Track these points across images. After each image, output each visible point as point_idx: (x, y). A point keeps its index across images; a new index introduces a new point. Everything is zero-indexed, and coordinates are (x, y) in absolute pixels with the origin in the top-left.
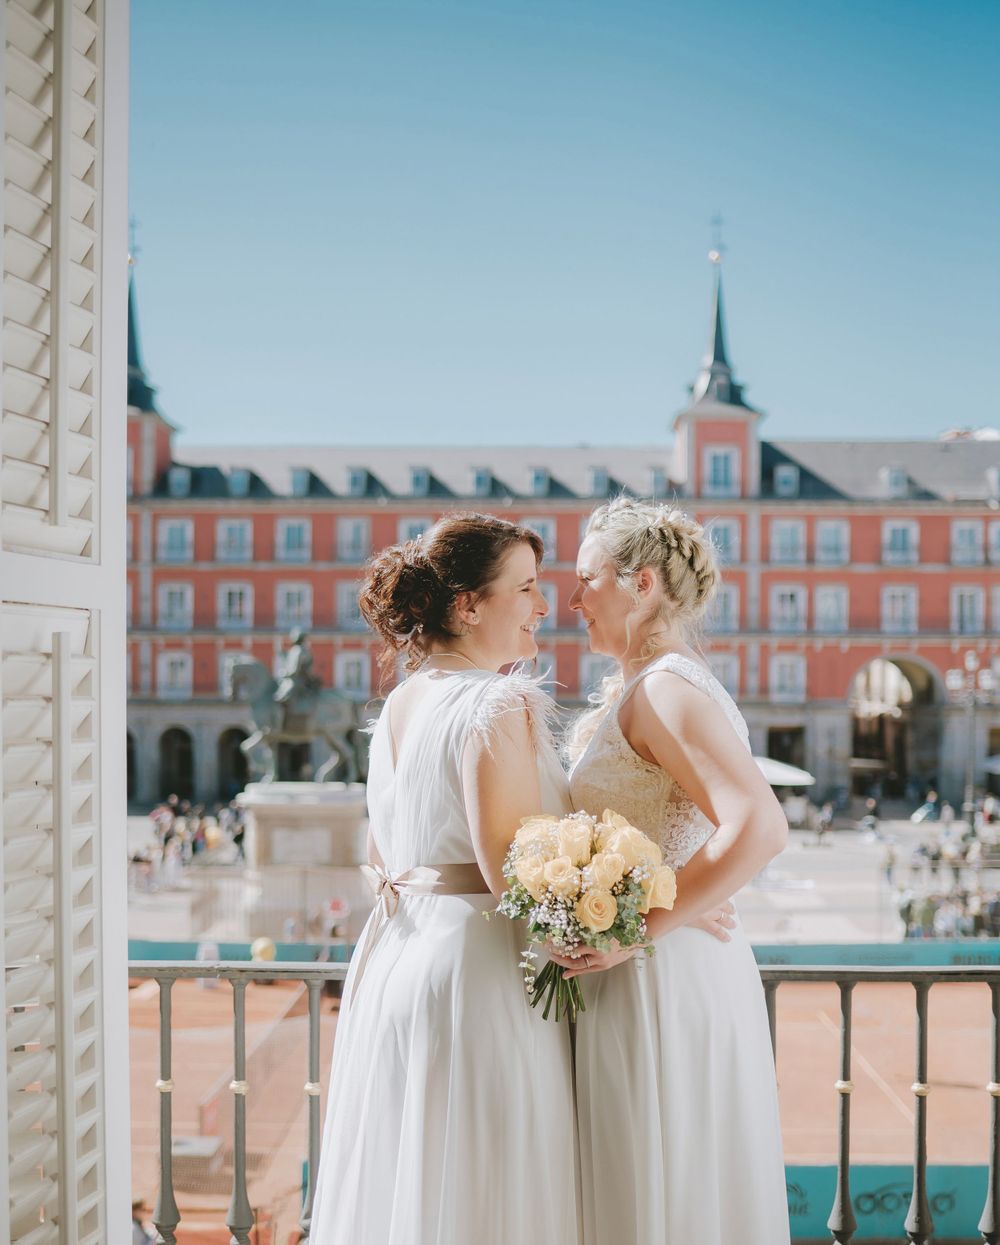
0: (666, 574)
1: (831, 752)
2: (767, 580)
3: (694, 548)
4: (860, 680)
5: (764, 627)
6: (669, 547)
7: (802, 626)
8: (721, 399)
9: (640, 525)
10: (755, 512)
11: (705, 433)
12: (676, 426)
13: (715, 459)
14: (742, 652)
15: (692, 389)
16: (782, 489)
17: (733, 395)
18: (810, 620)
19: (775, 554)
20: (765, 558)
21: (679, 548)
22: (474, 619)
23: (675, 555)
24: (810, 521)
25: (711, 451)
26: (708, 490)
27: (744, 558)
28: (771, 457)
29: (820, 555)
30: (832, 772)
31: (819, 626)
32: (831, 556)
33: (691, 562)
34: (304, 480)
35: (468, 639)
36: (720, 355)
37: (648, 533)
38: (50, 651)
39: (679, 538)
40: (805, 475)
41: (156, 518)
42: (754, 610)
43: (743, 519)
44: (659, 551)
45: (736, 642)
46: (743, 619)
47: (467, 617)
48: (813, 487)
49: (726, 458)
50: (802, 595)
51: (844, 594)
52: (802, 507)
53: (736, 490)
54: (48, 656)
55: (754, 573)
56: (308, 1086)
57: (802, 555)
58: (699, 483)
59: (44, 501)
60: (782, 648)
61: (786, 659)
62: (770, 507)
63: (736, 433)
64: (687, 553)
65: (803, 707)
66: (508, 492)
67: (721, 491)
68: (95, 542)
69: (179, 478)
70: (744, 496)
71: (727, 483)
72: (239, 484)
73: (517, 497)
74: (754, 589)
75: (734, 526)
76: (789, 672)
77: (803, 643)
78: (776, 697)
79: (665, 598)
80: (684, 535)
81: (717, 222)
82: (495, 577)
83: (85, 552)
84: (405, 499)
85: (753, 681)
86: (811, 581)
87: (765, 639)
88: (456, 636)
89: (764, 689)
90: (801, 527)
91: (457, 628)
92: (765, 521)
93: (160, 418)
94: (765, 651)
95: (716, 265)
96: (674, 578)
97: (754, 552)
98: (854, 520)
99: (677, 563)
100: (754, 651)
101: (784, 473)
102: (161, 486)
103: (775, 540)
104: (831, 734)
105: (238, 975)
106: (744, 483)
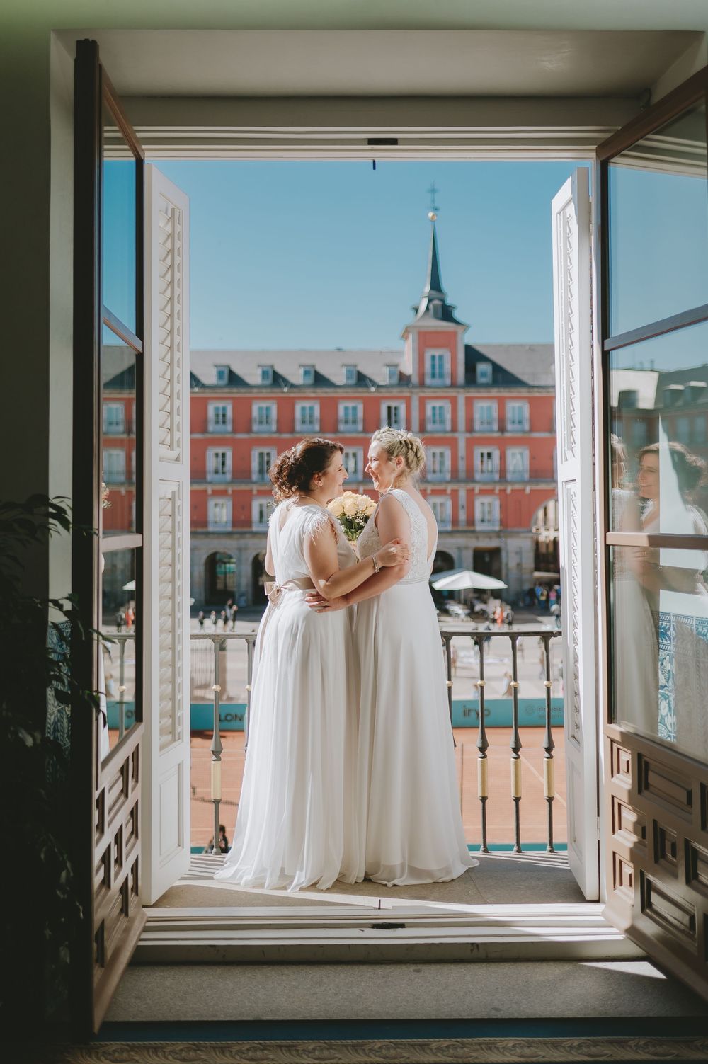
0: (407, 459)
1: (519, 565)
2: (471, 444)
3: (418, 448)
4: (541, 514)
5: (470, 478)
6: (408, 448)
7: (497, 477)
8: (436, 316)
9: (397, 439)
10: (461, 397)
11: (425, 340)
12: (404, 336)
13: (433, 358)
14: (455, 494)
15: (416, 310)
16: (481, 380)
17: (446, 313)
18: (503, 471)
19: (477, 426)
20: (470, 429)
21: (412, 449)
22: (321, 484)
23: (410, 451)
24: (502, 402)
25: (429, 353)
26: (428, 381)
27: (454, 429)
28: (473, 356)
29: (509, 427)
30: (520, 581)
31: (509, 477)
32: (517, 426)
33: (416, 454)
35: (317, 492)
36: (436, 285)
37: (401, 443)
38: (170, 497)
39: (412, 444)
40: (497, 369)
42: (462, 465)
43: (454, 401)
44: (404, 449)
45: (449, 488)
46: (454, 471)
47: (318, 483)
48: (503, 378)
49: (441, 357)
50: (496, 454)
51: (527, 453)
52: (495, 392)
53: (448, 381)
54: (170, 499)
55: (462, 438)
56: (247, 687)
57: (496, 427)
58: (422, 376)
59: (168, 441)
60: (483, 492)
61: (486, 500)
62: (473, 393)
63: (448, 341)
64: (415, 450)
65: (498, 534)
66: (286, 382)
67: (437, 381)
68: (181, 456)
70: (453, 385)
71: (441, 376)
73: (292, 386)
74: (462, 451)
75: (447, 406)
76: (488, 509)
77: (498, 488)
78: (479, 527)
79: (406, 468)
80: (414, 443)
81: (433, 191)
82: (329, 466)
83: (177, 460)
85: (462, 516)
86: (503, 444)
87: (470, 486)
88: (312, 490)
89: (471, 521)
90: (495, 406)
91: (312, 487)
92: (469, 402)
94: (470, 493)
95: (432, 220)
96: (410, 461)
97: (462, 425)
98: (532, 401)
99: (411, 454)
100: (462, 494)
101: (482, 368)
103: (477, 416)
104: (519, 553)
105: (217, 638)
106: (453, 375)
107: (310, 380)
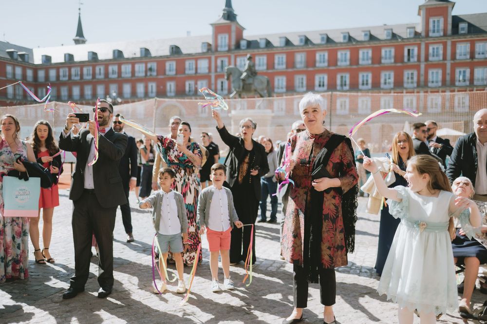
2: (454, 66)
5: (453, 84)
7: (468, 83)
10: (449, 41)
11: (430, 13)
13: (434, 22)
16: (461, 32)
18: (472, 80)
19: (458, 57)
20: (454, 58)
24: (473, 43)
25: (432, 20)
26: (431, 34)
27: (445, 58)
28: (457, 20)
29: (477, 56)
31: (476, 83)
32: (481, 55)
34: (284, 40)
40: (470, 25)
41: (236, 57)
42: (448, 78)
43: (445, 44)
46: (444, 81)
48: (474, 30)
49: (438, 21)
50: (468, 71)
52: (468, 38)
53: (442, 34)
55: (448, 63)
57: (468, 56)
58: (427, 32)
60: (460, 91)
62: (456, 39)
63: (443, 12)
65: (468, 113)
67: (436, 34)
69: (243, 43)
70: (445, 35)
71: (438, 31)
72: (263, 44)
73: (358, 42)
74: (449, 70)
75: (441, 47)
76: (462, 100)
77: (468, 89)
78: (457, 110)
84: (318, 45)
85: (447, 104)
86: (472, 66)
87: (452, 88)
89: (452, 107)
90: (468, 45)
92: (454, 44)
93: (237, 23)
97: (449, 56)
101: (462, 25)
102: (238, 46)
103: (458, 51)
106: (445, 30)
107: (367, 38)
